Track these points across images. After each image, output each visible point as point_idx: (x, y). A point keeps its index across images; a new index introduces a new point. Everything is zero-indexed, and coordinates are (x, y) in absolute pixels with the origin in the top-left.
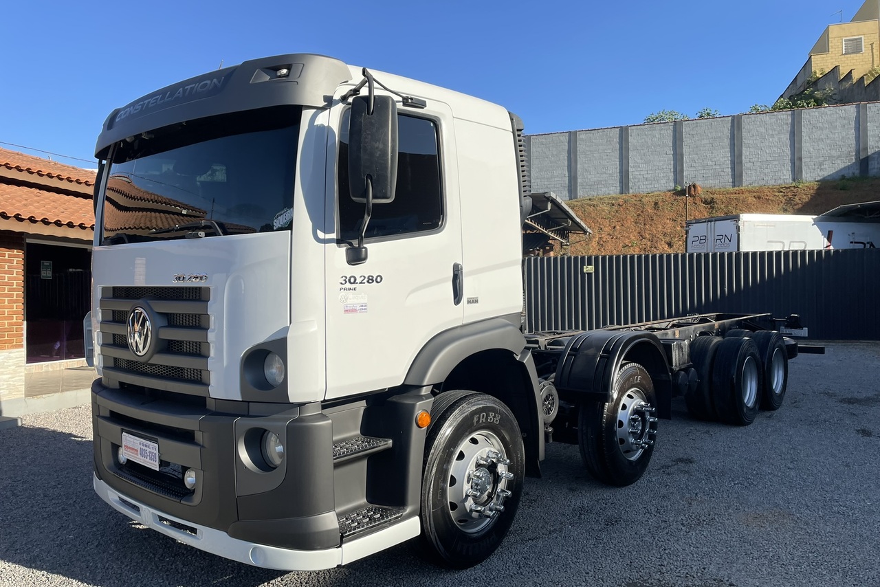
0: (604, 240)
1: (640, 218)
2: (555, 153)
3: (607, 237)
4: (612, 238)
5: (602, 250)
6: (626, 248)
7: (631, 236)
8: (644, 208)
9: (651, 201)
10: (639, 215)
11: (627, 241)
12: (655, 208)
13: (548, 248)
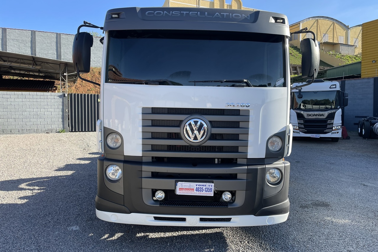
0: (78, 86)
1: (93, 78)
2: (49, 42)
3: (79, 85)
4: (82, 86)
5: (78, 91)
6: (89, 91)
7: (90, 86)
8: (94, 74)
9: (97, 71)
10: (92, 77)
11: (89, 88)
12: (99, 74)
13: (55, 88)
